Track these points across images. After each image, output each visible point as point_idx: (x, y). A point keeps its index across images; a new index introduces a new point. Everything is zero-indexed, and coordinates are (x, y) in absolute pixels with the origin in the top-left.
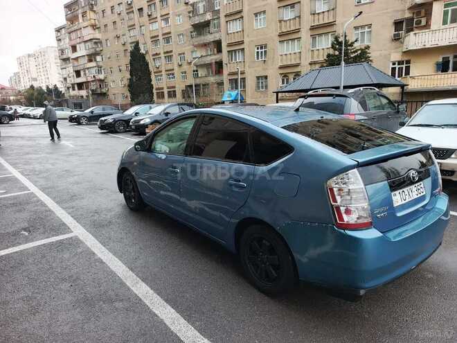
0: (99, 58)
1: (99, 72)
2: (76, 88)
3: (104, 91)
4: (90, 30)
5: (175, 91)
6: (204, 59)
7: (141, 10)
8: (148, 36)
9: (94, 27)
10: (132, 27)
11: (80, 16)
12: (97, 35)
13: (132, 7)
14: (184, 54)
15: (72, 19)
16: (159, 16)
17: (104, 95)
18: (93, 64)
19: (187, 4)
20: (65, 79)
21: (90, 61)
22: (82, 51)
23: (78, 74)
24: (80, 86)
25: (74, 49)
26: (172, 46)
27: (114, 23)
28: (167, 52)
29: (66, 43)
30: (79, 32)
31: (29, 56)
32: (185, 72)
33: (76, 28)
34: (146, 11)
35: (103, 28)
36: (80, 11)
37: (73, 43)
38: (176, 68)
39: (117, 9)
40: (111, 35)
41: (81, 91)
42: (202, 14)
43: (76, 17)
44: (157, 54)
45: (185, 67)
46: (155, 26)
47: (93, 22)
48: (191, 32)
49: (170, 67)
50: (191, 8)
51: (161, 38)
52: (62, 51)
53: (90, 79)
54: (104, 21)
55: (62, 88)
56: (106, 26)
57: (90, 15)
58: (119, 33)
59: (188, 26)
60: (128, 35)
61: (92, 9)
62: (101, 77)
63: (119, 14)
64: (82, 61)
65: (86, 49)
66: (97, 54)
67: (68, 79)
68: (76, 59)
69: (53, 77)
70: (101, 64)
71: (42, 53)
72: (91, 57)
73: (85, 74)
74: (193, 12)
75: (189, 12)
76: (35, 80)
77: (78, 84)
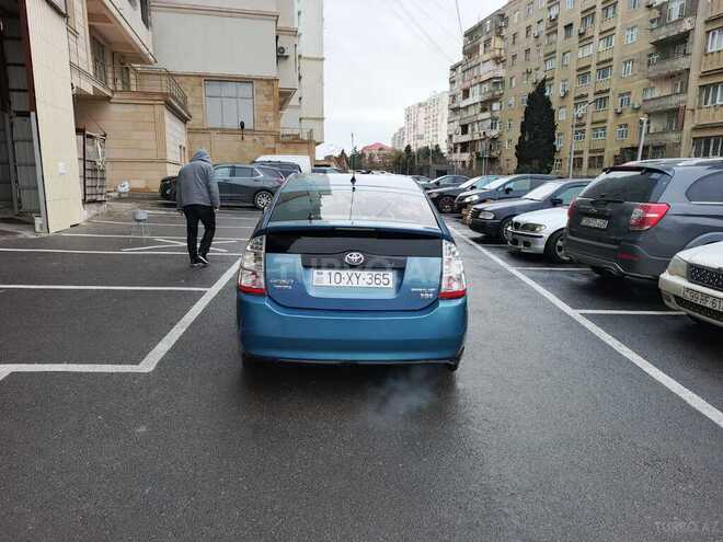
0: (496, 106)
1: (493, 127)
2: (459, 148)
3: (494, 154)
4: (490, 66)
5: (601, 158)
6: (664, 102)
7: (569, 27)
8: (574, 67)
9: (498, 60)
10: (550, 56)
11: (482, 46)
12: (501, 72)
13: (557, 25)
14: (629, 93)
15: (470, 52)
16: (596, 34)
17: (493, 160)
18: (487, 115)
19: (649, 7)
20: (451, 136)
21: (484, 110)
22: (476, 97)
23: (465, 129)
24: (465, 147)
25: (466, 93)
26: (613, 83)
27: (528, 51)
28: (601, 92)
29: (458, 89)
30: (476, 69)
31: (420, 105)
32: (626, 125)
33: (474, 63)
34: (576, 28)
35: (509, 62)
36: (483, 39)
37: (467, 84)
38: (611, 117)
39: (534, 31)
40: (519, 69)
41: (463, 154)
42: (676, 21)
43: (476, 49)
44: (582, 96)
45: (628, 116)
46: (589, 50)
47: (497, 52)
48: (650, 55)
49: (600, 117)
50: (655, 14)
51: (593, 70)
52: (454, 97)
53: (477, 137)
54: (515, 50)
55: (444, 149)
56: (514, 57)
57: (497, 43)
58: (532, 65)
59: (647, 47)
60: (543, 68)
61: (499, 35)
62: (494, 133)
63: (537, 37)
64: (472, 111)
65: (480, 94)
66: (495, 99)
67: (454, 137)
68: (466, 108)
69: (439, 134)
70: (497, 114)
71: (435, 101)
72: (486, 105)
73: (473, 130)
74: (659, 19)
75: (652, 21)
76: (421, 137)
77: (462, 144)
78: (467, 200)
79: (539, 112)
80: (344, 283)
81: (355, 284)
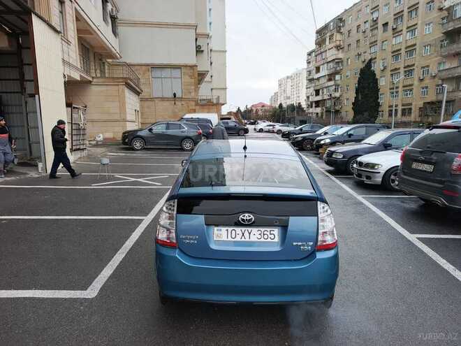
0: (338, 77)
1: (336, 90)
2: (314, 105)
3: (337, 108)
4: (334, 51)
5: (410, 109)
6: (453, 71)
7: (386, 25)
8: (389, 50)
9: (338, 48)
10: (373, 44)
11: (328, 39)
12: (341, 55)
13: (377, 24)
14: (428, 66)
15: (320, 43)
16: (404, 29)
17: (337, 112)
18: (332, 83)
19: (441, 9)
20: (308, 97)
21: (330, 80)
22: (324, 72)
23: (317, 92)
24: (318, 104)
25: (318, 69)
26: (418, 60)
27: (358, 41)
28: (408, 66)
29: (312, 66)
30: (324, 54)
31: (288, 77)
32: (427, 87)
33: (322, 50)
34: (391, 25)
35: (346, 48)
36: (328, 35)
37: (317, 65)
38: (416, 83)
39: (362, 28)
40: (353, 53)
41: (317, 109)
43: (324, 41)
44: (396, 69)
45: (427, 82)
46: (400, 39)
47: (338, 43)
48: (442, 41)
49: (409, 82)
50: (445, 13)
51: (403, 51)
52: (310, 72)
53: (326, 97)
54: (348, 41)
55: (304, 105)
56: (349, 45)
57: (338, 37)
58: (361, 50)
59: (439, 34)
60: (369, 51)
61: (339, 32)
62: (337, 95)
63: (364, 32)
64: (323, 81)
65: (327, 69)
66: (337, 73)
67: (310, 97)
68: (318, 79)
69: (301, 96)
70: (339, 82)
71: (298, 75)
72: (331, 77)
73: (323, 93)
74: (447, 17)
75: (443, 19)
76: (289, 98)
77: (315, 102)
78: (322, 142)
79: (367, 80)
80: (238, 239)
81: (247, 239)
